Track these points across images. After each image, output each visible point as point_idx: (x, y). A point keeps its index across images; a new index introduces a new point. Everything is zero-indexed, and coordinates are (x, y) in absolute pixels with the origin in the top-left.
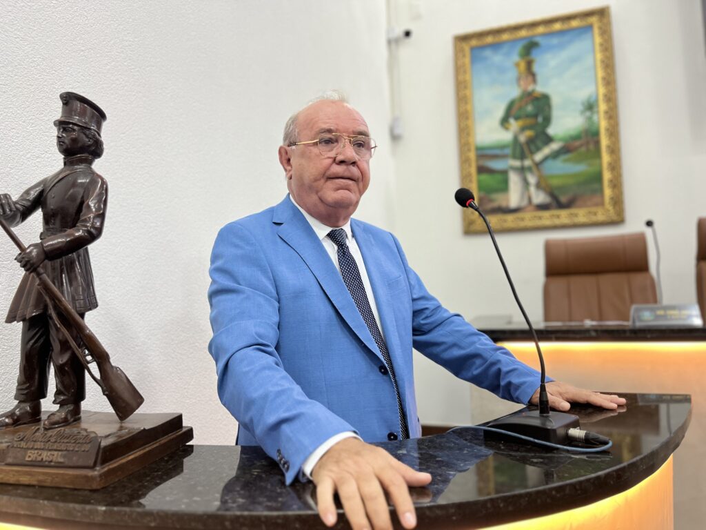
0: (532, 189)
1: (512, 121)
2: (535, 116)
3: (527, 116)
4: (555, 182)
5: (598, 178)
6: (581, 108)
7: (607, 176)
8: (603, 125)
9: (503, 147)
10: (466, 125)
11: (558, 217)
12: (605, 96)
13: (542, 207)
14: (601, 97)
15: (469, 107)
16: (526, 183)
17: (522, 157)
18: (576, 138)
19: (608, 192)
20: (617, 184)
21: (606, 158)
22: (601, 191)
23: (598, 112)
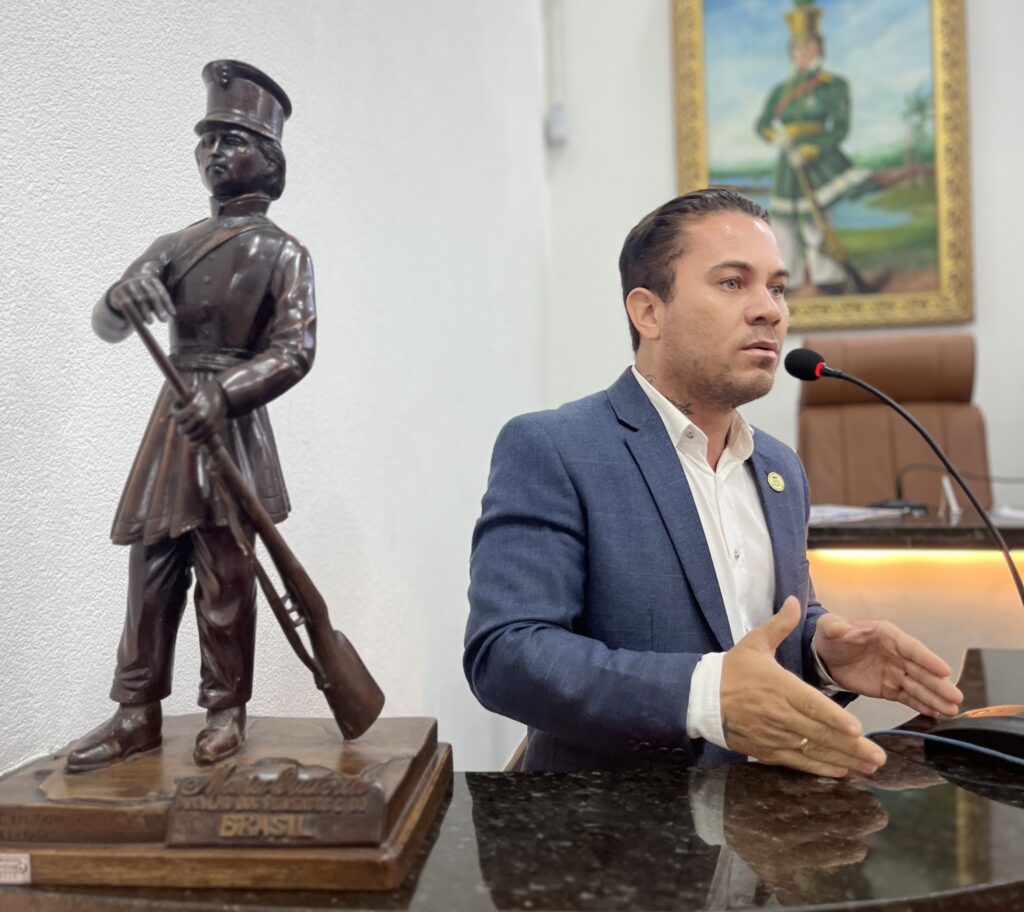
0: (812, 255)
1: (777, 125)
2: (821, 118)
3: (807, 117)
4: (854, 244)
5: (931, 238)
6: (903, 107)
7: (946, 235)
8: (943, 140)
9: (759, 174)
10: (693, 128)
11: (858, 308)
12: (948, 86)
13: (830, 289)
14: (940, 90)
15: (697, 94)
16: (801, 243)
17: (795, 194)
18: (893, 162)
19: (947, 265)
20: (963, 251)
21: (945, 203)
22: (935, 262)
23: (934, 117)
